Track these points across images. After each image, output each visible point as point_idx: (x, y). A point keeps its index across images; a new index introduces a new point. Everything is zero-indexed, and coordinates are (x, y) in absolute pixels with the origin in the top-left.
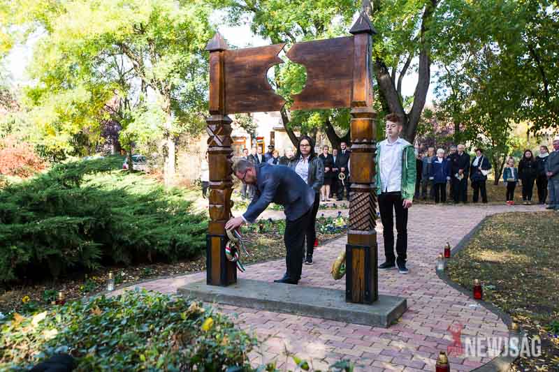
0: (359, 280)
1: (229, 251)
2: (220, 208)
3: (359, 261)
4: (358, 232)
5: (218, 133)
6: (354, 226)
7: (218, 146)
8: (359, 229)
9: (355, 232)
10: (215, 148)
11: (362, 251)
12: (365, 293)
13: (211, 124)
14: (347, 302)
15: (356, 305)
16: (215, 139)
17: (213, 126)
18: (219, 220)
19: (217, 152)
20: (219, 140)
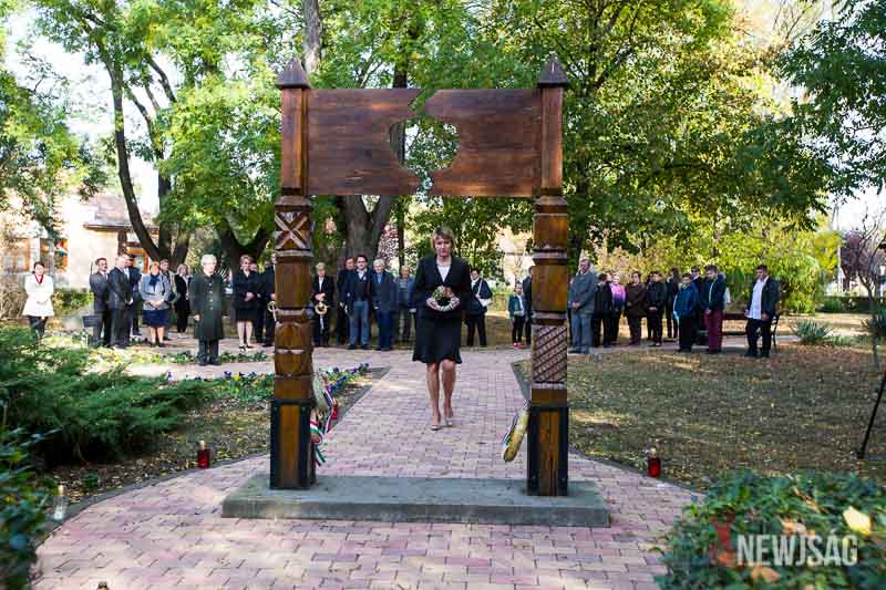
0: (549, 461)
1: (316, 427)
2: (301, 355)
3: (549, 431)
4: (549, 386)
5: (298, 226)
6: (543, 377)
7: (299, 249)
8: (549, 382)
9: (544, 386)
10: (292, 253)
11: (555, 416)
12: (560, 479)
13: (286, 211)
14: (530, 495)
15: (547, 499)
16: (291, 236)
17: (288, 215)
18: (297, 375)
19: (295, 260)
20: (301, 239)
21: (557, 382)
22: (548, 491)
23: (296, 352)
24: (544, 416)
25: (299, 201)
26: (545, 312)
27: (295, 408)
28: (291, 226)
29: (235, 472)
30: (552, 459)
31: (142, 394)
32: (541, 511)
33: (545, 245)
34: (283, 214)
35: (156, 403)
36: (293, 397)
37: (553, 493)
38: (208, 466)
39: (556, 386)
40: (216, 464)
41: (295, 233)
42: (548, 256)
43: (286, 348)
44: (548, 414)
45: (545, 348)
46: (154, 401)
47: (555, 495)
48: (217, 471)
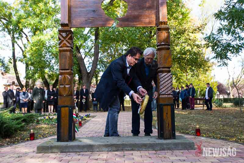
0: (167, 125)
1: (75, 116)
2: (69, 87)
3: (167, 114)
5: (68, 38)
6: (164, 93)
7: (68, 47)
8: (166, 95)
10: (65, 48)
11: (169, 107)
12: (172, 132)
15: (168, 140)
16: (65, 42)
17: (64, 34)
18: (68, 96)
19: (67, 51)
20: (69, 43)
21: (169, 94)
22: (168, 137)
23: (67, 86)
24: (165, 108)
26: (163, 68)
27: (67, 108)
28: (65, 38)
33: (162, 43)
34: (62, 33)
36: (66, 104)
37: (170, 138)
38: (34, 139)
39: (169, 96)
41: (66, 41)
42: (163, 46)
43: (64, 85)
45: (164, 81)
48: (37, 141)
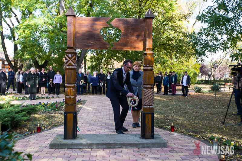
2: (74, 98)
3: (148, 120)
4: (149, 106)
5: (73, 59)
6: (147, 104)
7: (73, 66)
8: (148, 106)
9: (147, 107)
10: (71, 67)
11: (150, 115)
12: (152, 133)
13: (69, 54)
14: (143, 139)
15: (148, 140)
16: (70, 61)
18: (72, 104)
19: (71, 69)
20: (73, 62)
22: (148, 137)
23: (72, 97)
25: (73, 51)
26: (147, 85)
27: (72, 114)
28: (70, 59)
29: (49, 133)
30: (149, 128)
31: (17, 110)
32: (147, 144)
33: (147, 65)
35: (21, 113)
36: (71, 111)
37: (149, 138)
38: (40, 132)
40: (43, 131)
42: (148, 68)
43: (69, 96)
44: (148, 115)
45: (147, 95)
46: (21, 112)
47: (150, 139)
48: (43, 133)
